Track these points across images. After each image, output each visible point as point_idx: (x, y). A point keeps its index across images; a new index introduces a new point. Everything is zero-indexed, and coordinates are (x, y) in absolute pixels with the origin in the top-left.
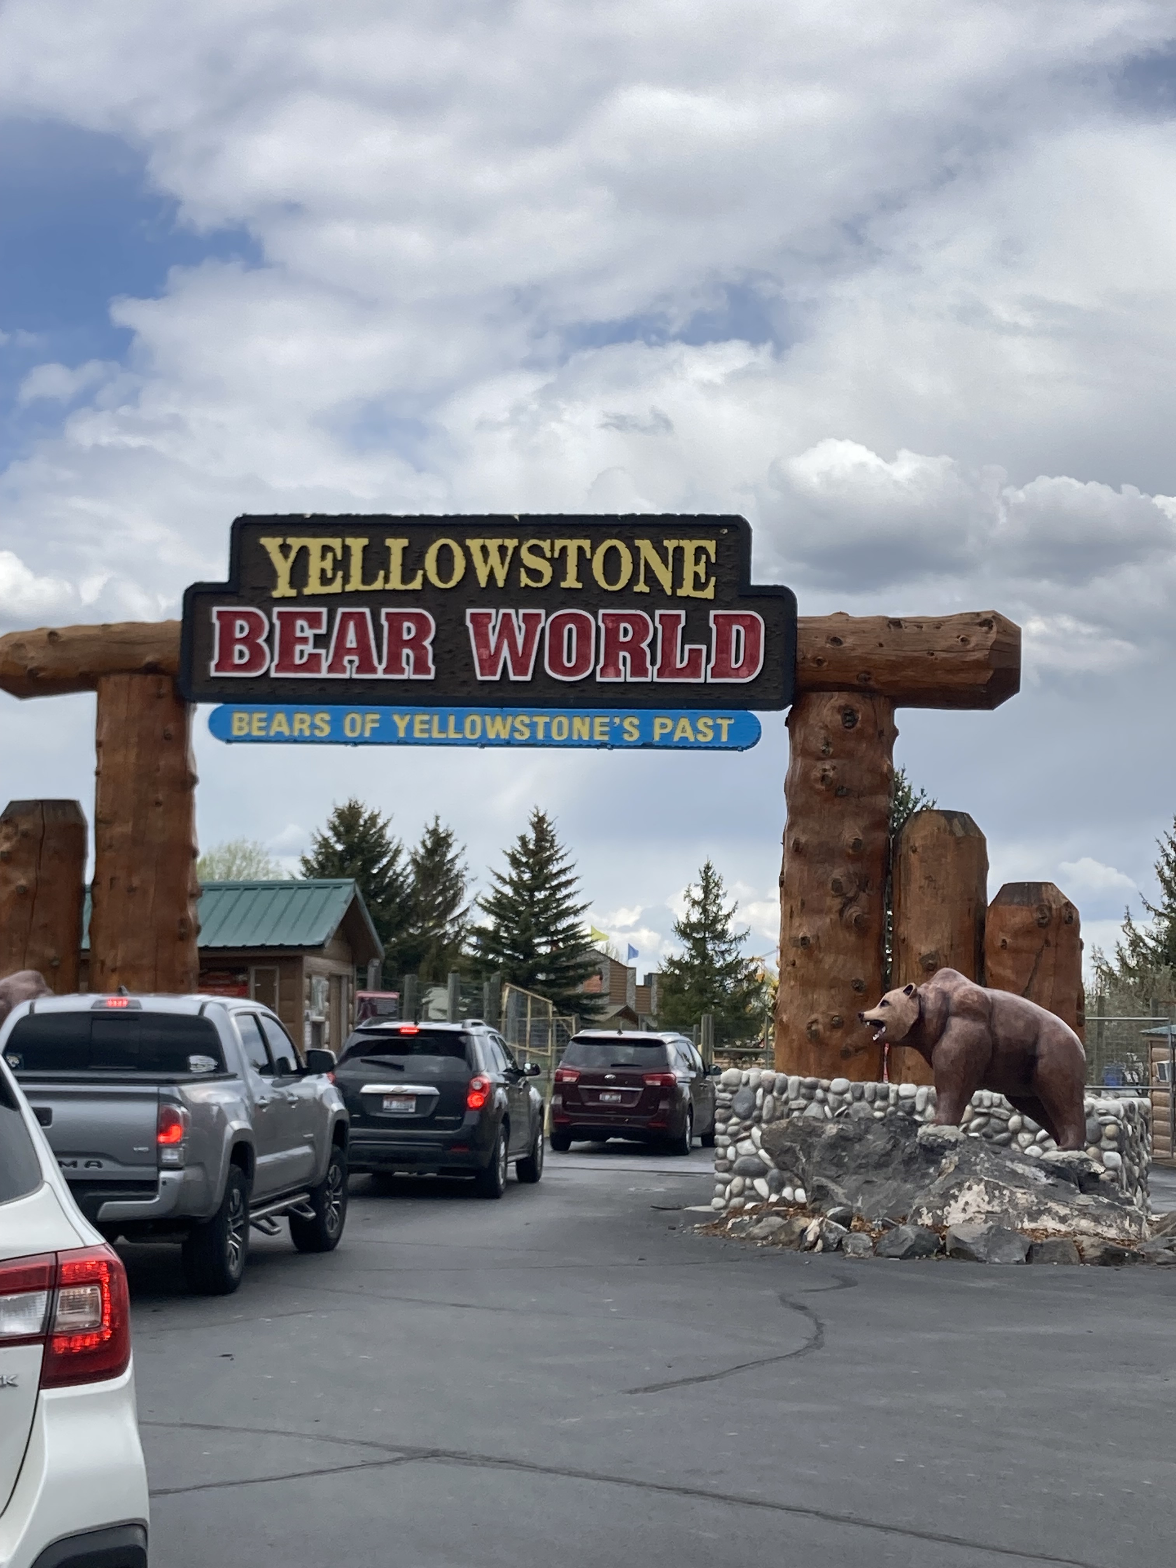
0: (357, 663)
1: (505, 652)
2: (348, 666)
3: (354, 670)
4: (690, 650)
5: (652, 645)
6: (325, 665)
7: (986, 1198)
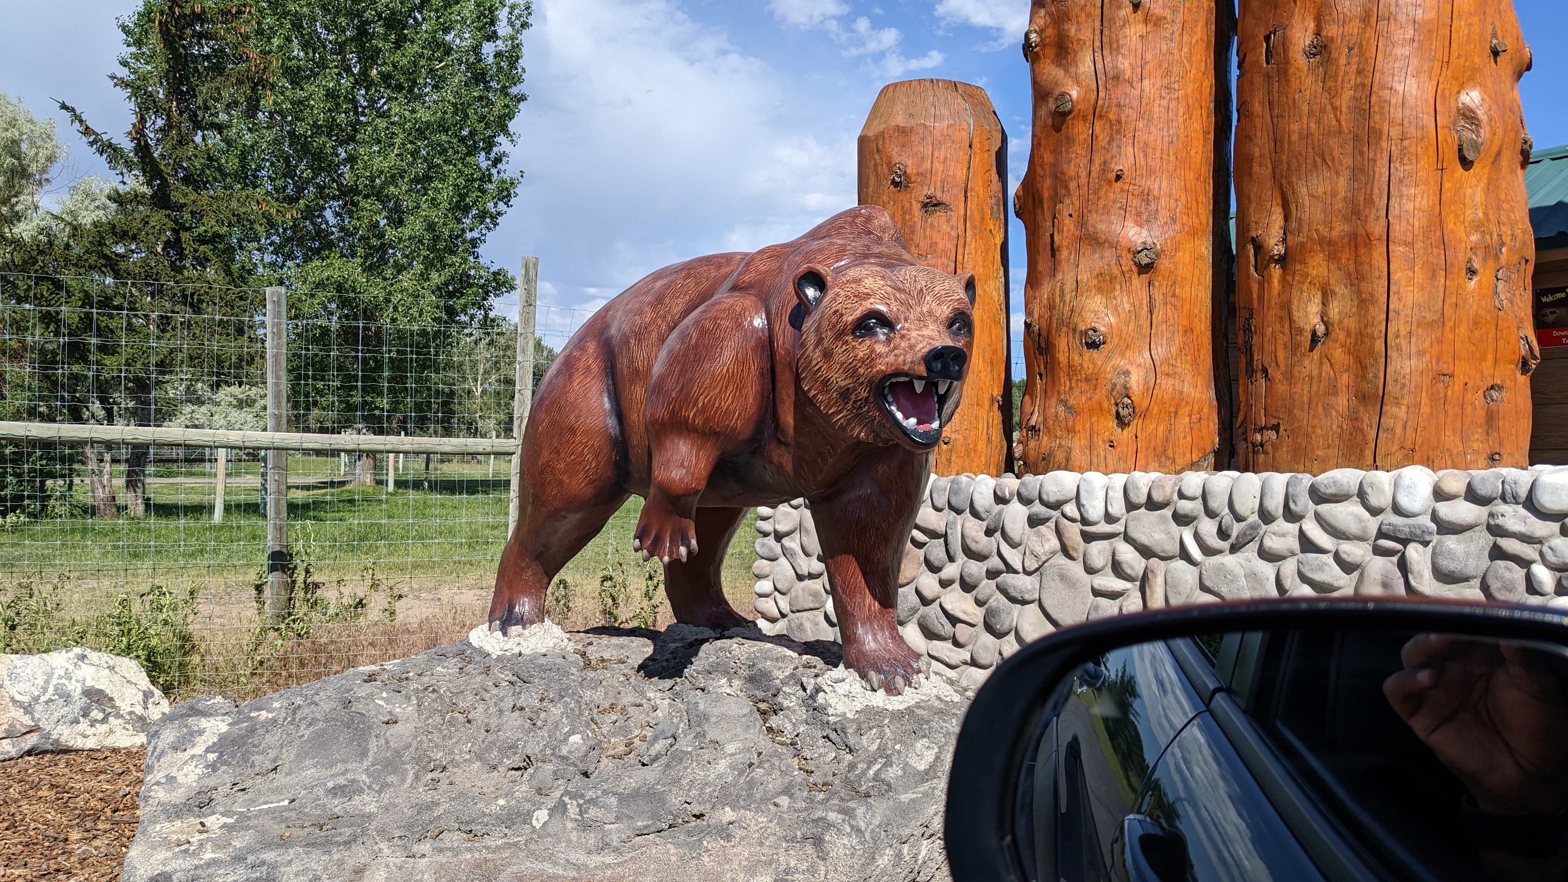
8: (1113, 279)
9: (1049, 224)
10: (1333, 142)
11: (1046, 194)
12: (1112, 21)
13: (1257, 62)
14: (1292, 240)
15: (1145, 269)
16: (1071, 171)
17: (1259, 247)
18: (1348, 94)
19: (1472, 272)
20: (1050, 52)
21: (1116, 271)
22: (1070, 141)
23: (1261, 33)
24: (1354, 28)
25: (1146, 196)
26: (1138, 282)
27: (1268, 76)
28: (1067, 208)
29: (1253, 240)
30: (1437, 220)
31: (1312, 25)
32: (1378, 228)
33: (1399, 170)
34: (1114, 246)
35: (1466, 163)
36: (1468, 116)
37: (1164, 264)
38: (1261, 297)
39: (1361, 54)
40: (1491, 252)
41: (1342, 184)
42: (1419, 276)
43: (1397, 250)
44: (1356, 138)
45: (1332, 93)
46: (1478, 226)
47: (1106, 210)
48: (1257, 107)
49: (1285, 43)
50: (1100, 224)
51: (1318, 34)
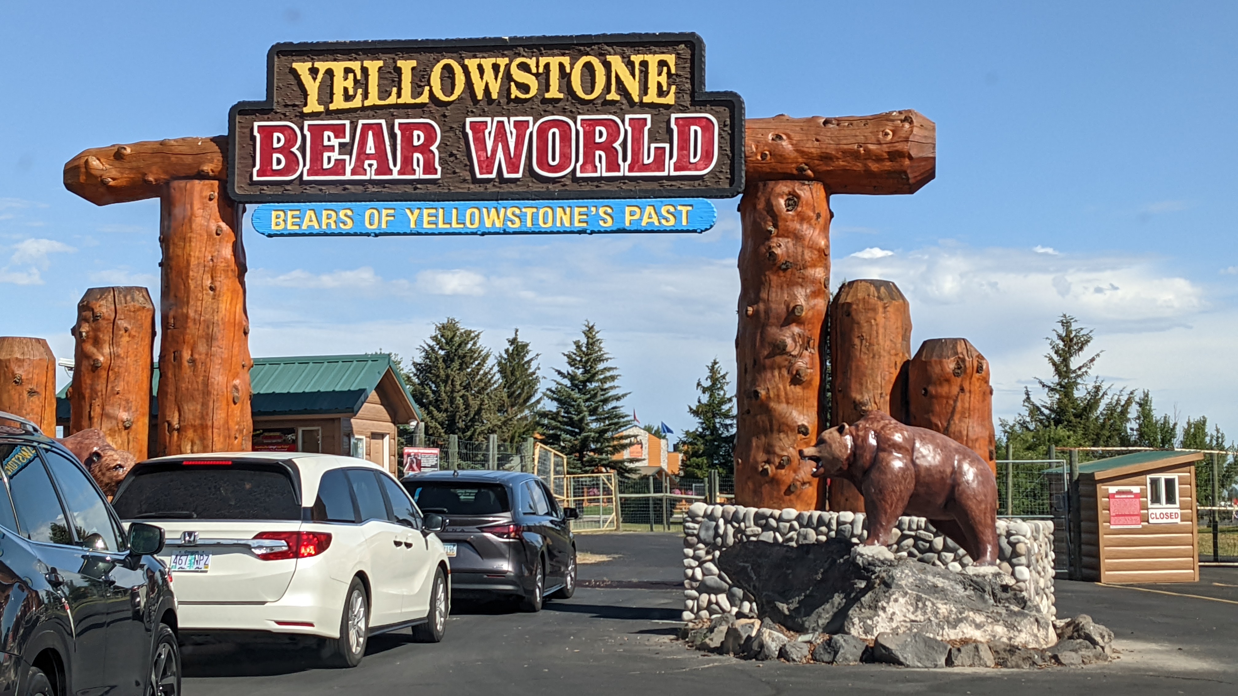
0: (375, 166)
1: (500, 154)
2: (368, 169)
3: (373, 172)
4: (656, 148)
5: (624, 145)
6: (349, 169)
7: (911, 609)
8: (115, 431)
9: (88, 407)
10: (196, 393)
11: (87, 396)
12: (117, 335)
13: (169, 359)
14: (182, 424)
15: (126, 428)
16: (99, 388)
17: (170, 424)
18: (201, 378)
19: (236, 438)
20: (91, 341)
21: (117, 428)
22: (99, 377)
23: (172, 350)
24: (203, 357)
25: (127, 401)
26: (124, 433)
27: (174, 366)
28: (97, 402)
29: (168, 422)
30: (227, 422)
31: (190, 352)
32: (210, 423)
33: (216, 405)
34: (116, 419)
35: (235, 403)
36: (236, 387)
37: (134, 426)
38: (170, 441)
39: (206, 366)
40: (241, 431)
41: (199, 407)
42: (222, 440)
43: (215, 431)
44: (203, 393)
45: (196, 376)
46: (238, 423)
47: (113, 405)
48: (170, 375)
49: (181, 357)
50: (109, 409)
51: (192, 355)
